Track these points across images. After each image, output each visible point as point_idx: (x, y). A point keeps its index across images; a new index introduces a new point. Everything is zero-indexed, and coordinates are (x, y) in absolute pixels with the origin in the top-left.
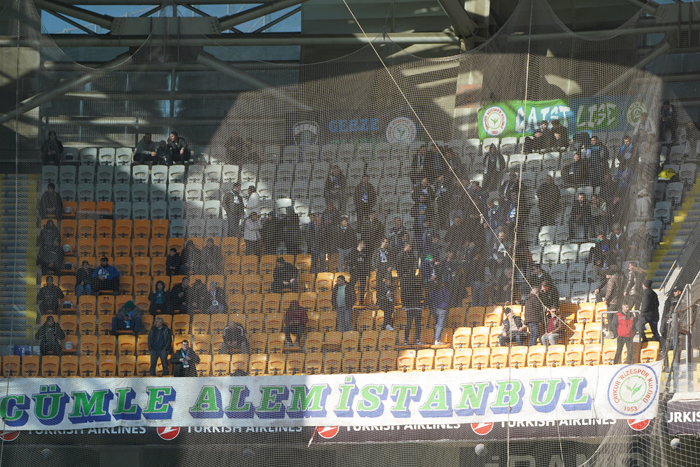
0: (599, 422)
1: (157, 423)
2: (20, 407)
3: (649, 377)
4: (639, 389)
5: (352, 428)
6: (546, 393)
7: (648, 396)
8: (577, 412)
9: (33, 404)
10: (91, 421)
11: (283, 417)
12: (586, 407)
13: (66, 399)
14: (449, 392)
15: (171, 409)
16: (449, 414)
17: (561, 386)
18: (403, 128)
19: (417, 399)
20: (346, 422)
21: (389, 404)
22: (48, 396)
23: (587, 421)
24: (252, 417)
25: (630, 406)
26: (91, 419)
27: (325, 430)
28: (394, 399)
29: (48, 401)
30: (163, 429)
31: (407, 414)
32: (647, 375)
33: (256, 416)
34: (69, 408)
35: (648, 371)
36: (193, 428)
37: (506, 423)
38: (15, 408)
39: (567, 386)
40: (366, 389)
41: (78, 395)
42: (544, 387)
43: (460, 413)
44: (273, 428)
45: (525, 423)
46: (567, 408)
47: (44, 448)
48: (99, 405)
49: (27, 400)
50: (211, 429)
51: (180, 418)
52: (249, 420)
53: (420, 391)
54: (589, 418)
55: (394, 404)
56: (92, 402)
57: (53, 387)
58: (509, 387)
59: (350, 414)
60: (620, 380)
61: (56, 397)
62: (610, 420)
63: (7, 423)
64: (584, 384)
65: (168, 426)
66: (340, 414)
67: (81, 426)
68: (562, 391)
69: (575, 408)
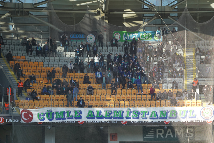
0: (199, 121)
1: (78, 120)
2: (42, 116)
3: (211, 110)
4: (208, 113)
5: (131, 122)
6: (183, 114)
7: (212, 115)
8: (192, 119)
9: (45, 115)
10: (61, 120)
11: (112, 119)
12: (195, 117)
13: (53, 114)
14: (156, 113)
15: (81, 116)
16: (157, 118)
17: (187, 112)
18: (91, 37)
19: (148, 114)
20: (129, 120)
21: (140, 116)
22: (49, 113)
23: (195, 121)
24: (103, 119)
25: (207, 117)
26: (61, 119)
27: (124, 122)
28: (142, 114)
29: (49, 114)
30: (79, 121)
31: (146, 118)
32: (210, 109)
33: (104, 118)
34: (55, 116)
35: (211, 108)
36: (87, 121)
37: (173, 121)
38: (41, 116)
39: (189, 112)
40: (134, 112)
41: (57, 113)
42: (183, 112)
43: (160, 118)
44: (109, 122)
45: (178, 121)
46: (190, 117)
47: (48, 126)
48: (62, 115)
49: (44, 114)
50: (92, 121)
51: (84, 119)
52: (102, 119)
53: (148, 113)
54: (196, 120)
55: (142, 116)
56: (60, 114)
57: (50, 110)
58: (173, 112)
59: (130, 118)
60: (203, 111)
61: (51, 113)
62: (201, 121)
63: (40, 120)
64: (193, 112)
65: (81, 121)
66: (127, 118)
67: (58, 121)
68: (188, 113)
69: (192, 118)
